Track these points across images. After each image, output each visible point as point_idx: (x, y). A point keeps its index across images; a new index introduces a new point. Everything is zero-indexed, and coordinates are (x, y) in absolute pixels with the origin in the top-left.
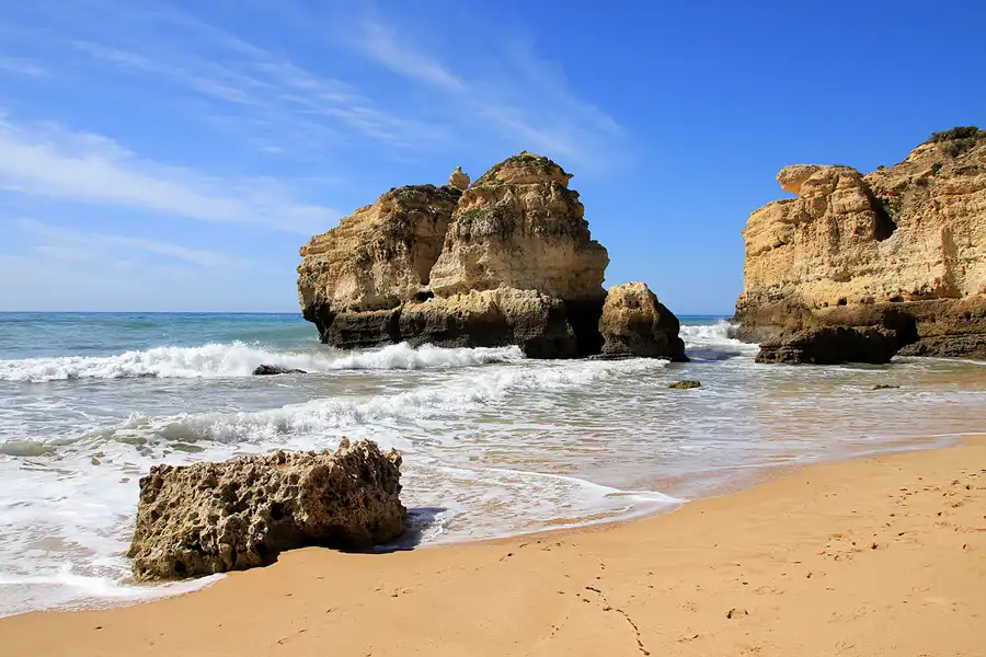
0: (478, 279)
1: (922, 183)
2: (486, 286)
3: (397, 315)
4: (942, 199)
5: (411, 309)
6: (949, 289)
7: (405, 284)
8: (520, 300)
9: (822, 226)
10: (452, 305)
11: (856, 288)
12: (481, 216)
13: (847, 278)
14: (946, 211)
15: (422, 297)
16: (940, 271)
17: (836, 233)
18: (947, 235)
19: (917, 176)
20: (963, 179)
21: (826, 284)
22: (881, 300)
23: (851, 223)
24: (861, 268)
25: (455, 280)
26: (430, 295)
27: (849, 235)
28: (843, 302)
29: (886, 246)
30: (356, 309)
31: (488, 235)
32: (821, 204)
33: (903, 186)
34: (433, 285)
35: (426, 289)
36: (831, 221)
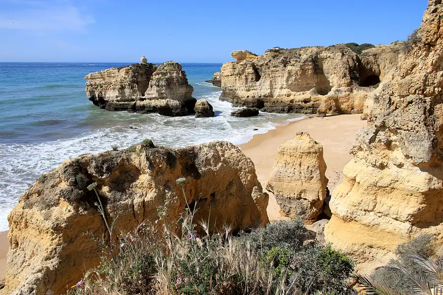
0: (161, 96)
1: (267, 64)
2: (163, 98)
3: (135, 104)
4: (270, 73)
5: (139, 103)
6: (271, 95)
7: (138, 95)
8: (174, 103)
9: (243, 77)
10: (154, 103)
11: (251, 93)
12: (162, 80)
13: (249, 91)
14: (271, 76)
15: (143, 100)
16: (269, 91)
17: (247, 79)
18: (271, 82)
19: (266, 62)
20: (275, 68)
21: (244, 92)
22: (257, 97)
23: (250, 77)
24: (252, 88)
25: (154, 96)
26: (145, 99)
27: (249, 80)
28: (248, 97)
29: (258, 83)
30: (118, 101)
31: (164, 86)
32: (243, 71)
33: (262, 65)
34: (146, 96)
35: (144, 97)
36: (246, 76)
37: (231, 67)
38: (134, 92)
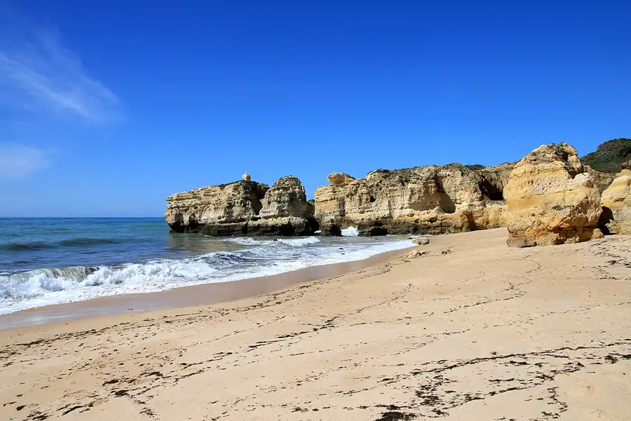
0: (281, 214)
1: (377, 185)
2: (283, 216)
3: (247, 224)
4: (388, 193)
5: (251, 223)
6: (390, 216)
7: (251, 213)
8: (297, 220)
9: (356, 197)
10: (271, 222)
11: (366, 216)
12: (284, 195)
13: (363, 213)
14: (389, 195)
15: (256, 219)
16: (388, 212)
17: (361, 200)
18: (389, 202)
19: (376, 183)
20: (392, 187)
21: (357, 214)
22: (373, 219)
23: (365, 197)
24: (367, 210)
25: (272, 214)
26: (260, 218)
27: (364, 201)
28: (363, 219)
29: (374, 204)
30: (221, 222)
31: (287, 201)
32: (356, 191)
33: (372, 186)
34: (261, 215)
35: (258, 216)
36: (359, 196)
37: (331, 190)
38: (247, 209)
